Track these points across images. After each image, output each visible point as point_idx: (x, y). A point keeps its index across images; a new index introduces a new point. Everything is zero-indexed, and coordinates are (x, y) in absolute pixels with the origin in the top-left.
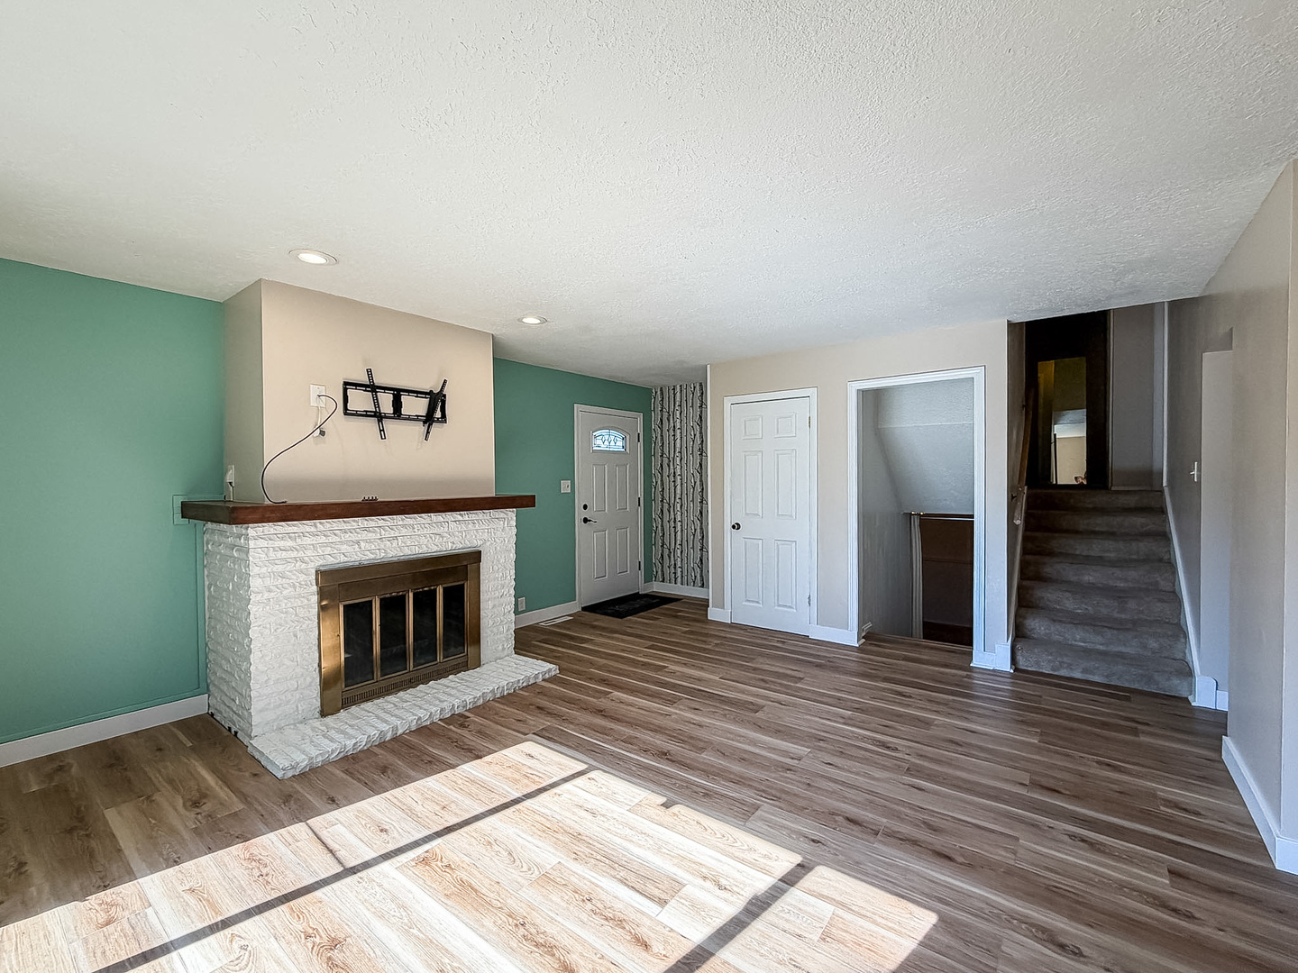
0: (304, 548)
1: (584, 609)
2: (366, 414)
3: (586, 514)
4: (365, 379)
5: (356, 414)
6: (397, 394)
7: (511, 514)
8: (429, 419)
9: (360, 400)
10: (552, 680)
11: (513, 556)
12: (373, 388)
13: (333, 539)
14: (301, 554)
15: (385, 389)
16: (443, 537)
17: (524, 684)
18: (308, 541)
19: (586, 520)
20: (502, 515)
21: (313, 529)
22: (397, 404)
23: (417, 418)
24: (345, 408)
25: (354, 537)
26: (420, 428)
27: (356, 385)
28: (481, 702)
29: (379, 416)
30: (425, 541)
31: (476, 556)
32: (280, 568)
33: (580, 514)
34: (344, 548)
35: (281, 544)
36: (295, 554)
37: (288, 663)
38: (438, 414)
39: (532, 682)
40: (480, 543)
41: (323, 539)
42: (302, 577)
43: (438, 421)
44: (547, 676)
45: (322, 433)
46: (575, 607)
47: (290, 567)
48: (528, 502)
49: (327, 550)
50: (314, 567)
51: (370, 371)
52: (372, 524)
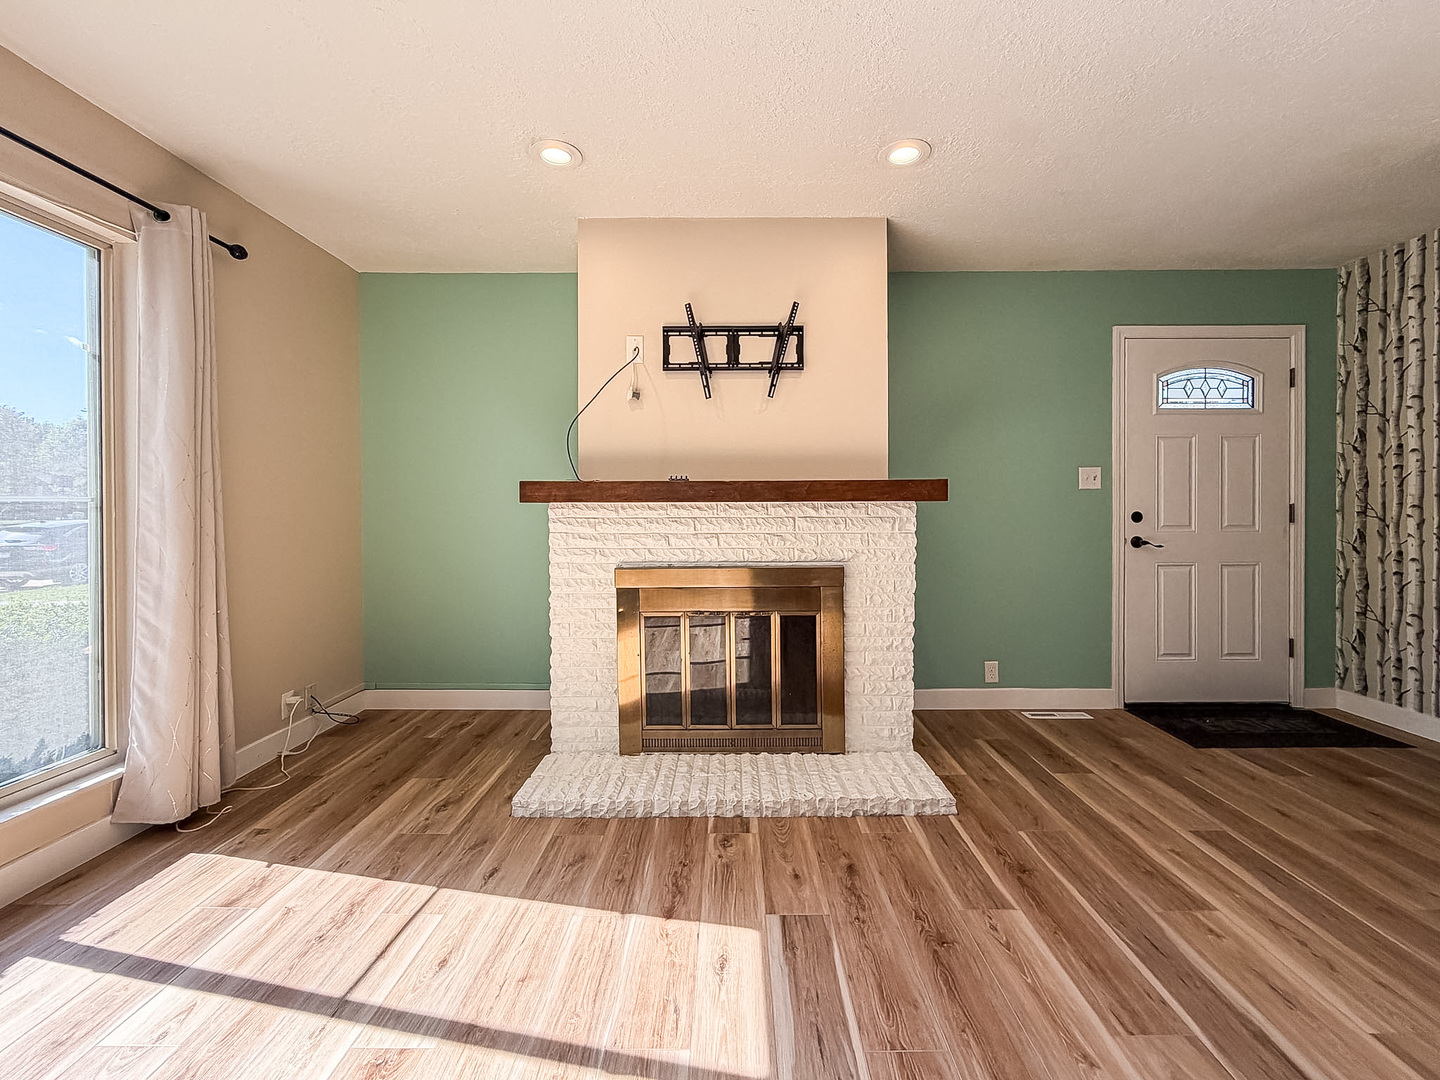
0: (605, 537)
1: (1133, 708)
2: (691, 367)
3: (1137, 530)
4: (685, 322)
5: (680, 368)
6: (733, 334)
7: (905, 513)
8: (776, 368)
9: (683, 349)
10: (933, 824)
11: (910, 584)
12: (699, 333)
13: (636, 529)
14: (600, 545)
15: (717, 330)
16: (784, 540)
17: (876, 811)
18: (611, 529)
19: (1138, 543)
20: (889, 513)
21: (614, 515)
22: (733, 349)
23: (760, 367)
24: (666, 361)
25: (662, 529)
26: (764, 378)
27: (679, 330)
28: (787, 813)
29: (705, 368)
30: (755, 543)
31: (836, 576)
32: (578, 560)
33: (1122, 530)
34: (650, 543)
35: (581, 530)
36: (594, 544)
37: (588, 676)
38: (791, 356)
39: (892, 811)
40: (847, 555)
41: (625, 529)
42: (602, 574)
43: (792, 367)
44: (928, 811)
45: (636, 395)
46: (1106, 699)
47: (589, 559)
48: (931, 491)
49: (630, 543)
50: (614, 562)
51: (689, 307)
52: (684, 513)
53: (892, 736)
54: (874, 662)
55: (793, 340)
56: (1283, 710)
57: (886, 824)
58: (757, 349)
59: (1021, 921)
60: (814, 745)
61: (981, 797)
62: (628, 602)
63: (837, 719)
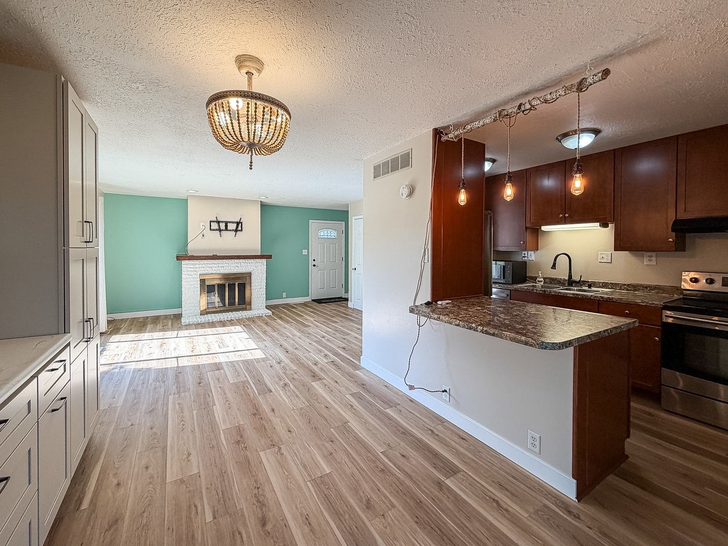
0: (196, 268)
1: (313, 300)
2: (217, 230)
3: (314, 263)
4: (215, 220)
5: (214, 230)
6: (226, 223)
7: (264, 261)
8: (236, 231)
9: (215, 226)
11: (265, 275)
12: (219, 222)
13: (204, 266)
14: (195, 270)
15: (222, 222)
16: (238, 267)
18: (198, 266)
19: (314, 266)
20: (260, 261)
21: (199, 262)
22: (226, 226)
23: (233, 230)
24: (210, 228)
25: (211, 266)
26: (234, 232)
27: (214, 222)
28: (241, 318)
29: (220, 230)
30: (232, 268)
31: (249, 274)
32: (190, 273)
33: (311, 263)
34: (207, 268)
35: (190, 266)
36: (193, 269)
37: (192, 298)
38: (240, 228)
40: (252, 270)
41: (202, 266)
42: (196, 276)
43: (240, 231)
44: (267, 315)
45: (203, 236)
46: (308, 299)
47: (193, 273)
48: (269, 257)
49: (203, 269)
50: (199, 273)
51: (216, 217)
52: (216, 262)
53: (261, 306)
54: (258, 291)
55: (240, 225)
56: (341, 298)
57: (259, 317)
58: (232, 226)
59: (279, 321)
60: (245, 309)
61: (277, 313)
62: (203, 281)
63: (250, 306)
